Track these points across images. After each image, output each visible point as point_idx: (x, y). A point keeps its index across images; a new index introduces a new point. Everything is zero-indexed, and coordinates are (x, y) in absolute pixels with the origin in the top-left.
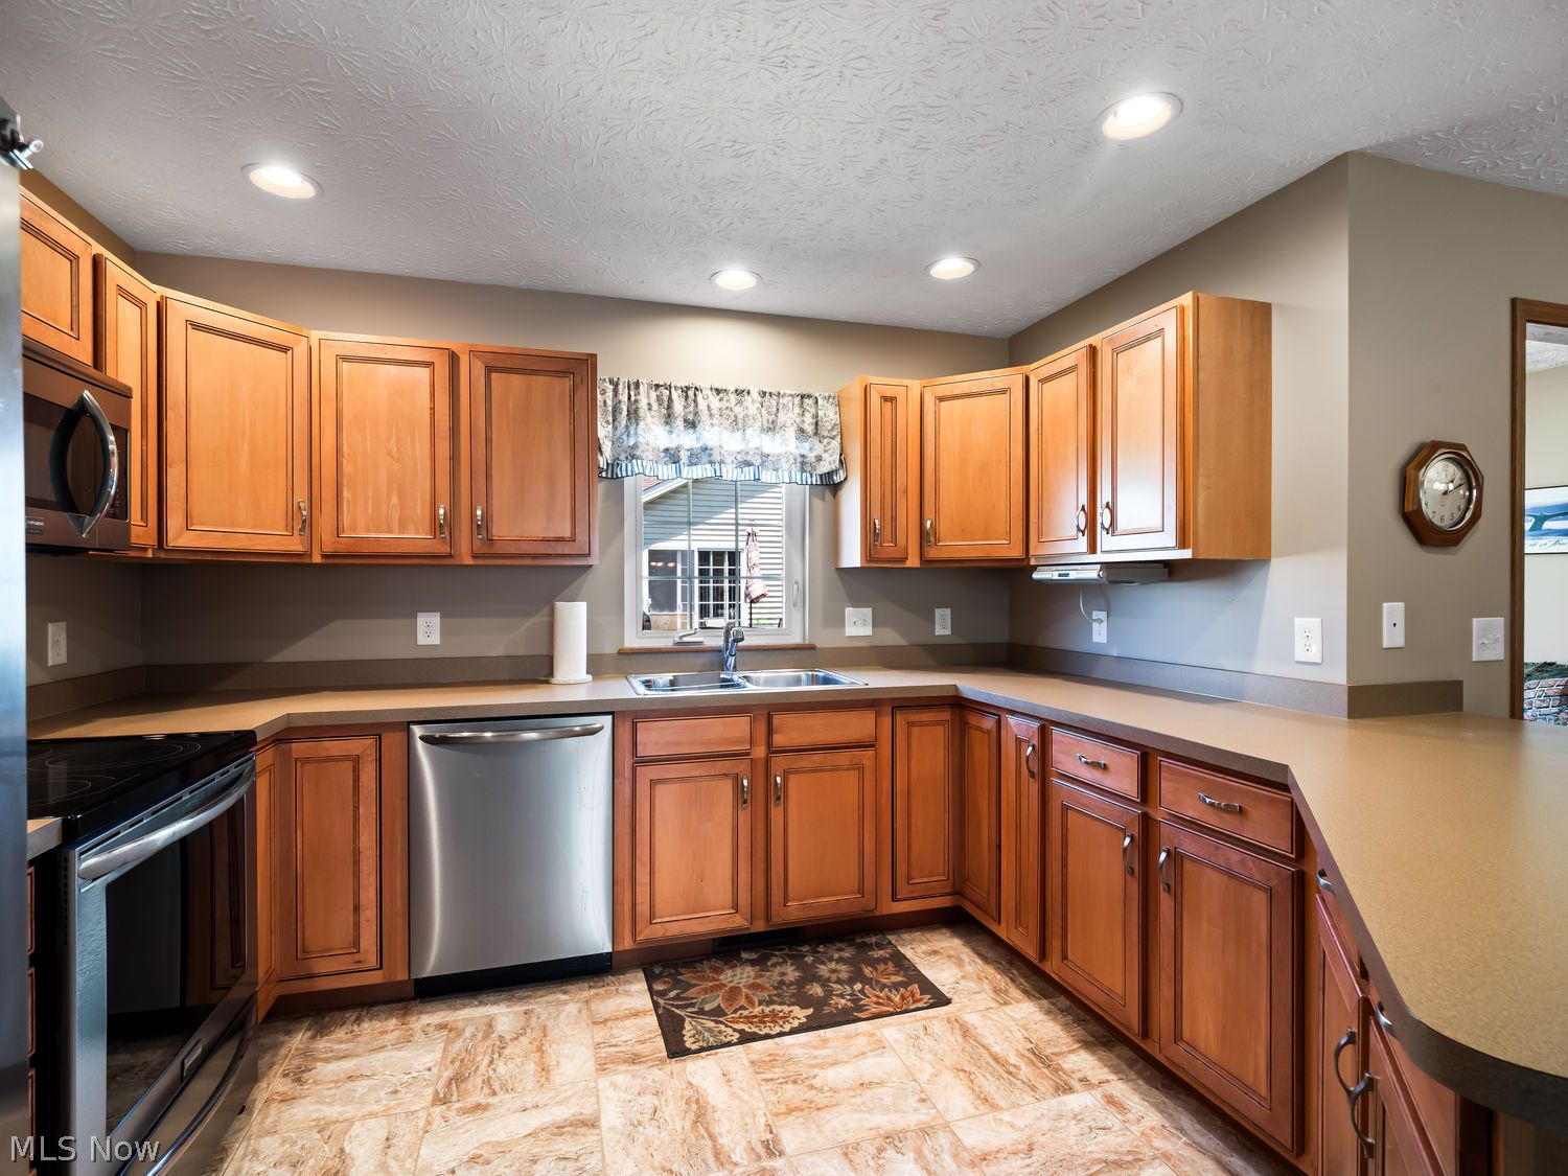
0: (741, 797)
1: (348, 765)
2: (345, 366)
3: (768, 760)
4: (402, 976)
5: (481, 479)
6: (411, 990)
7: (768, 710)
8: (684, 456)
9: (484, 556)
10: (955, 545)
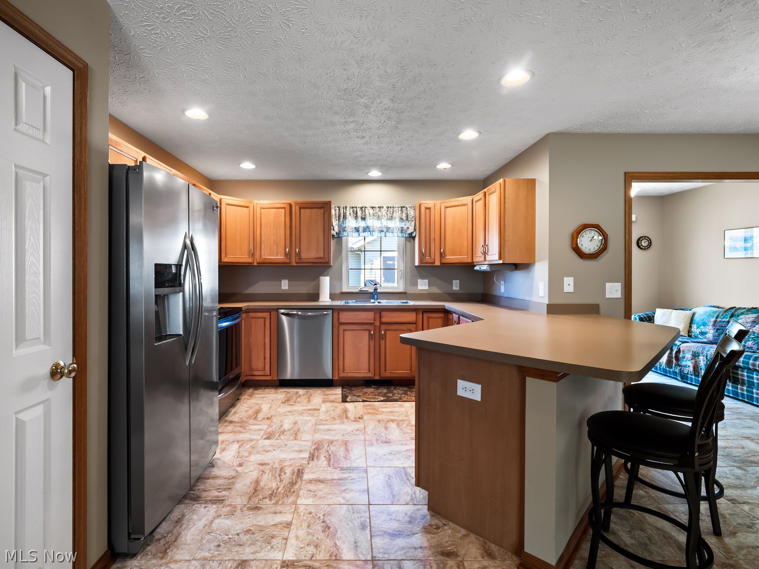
0: (371, 337)
1: (263, 320)
2: (262, 210)
3: (380, 326)
4: (276, 379)
5: (298, 241)
6: (278, 383)
7: (380, 310)
8: (361, 230)
9: (299, 263)
10: (451, 258)
